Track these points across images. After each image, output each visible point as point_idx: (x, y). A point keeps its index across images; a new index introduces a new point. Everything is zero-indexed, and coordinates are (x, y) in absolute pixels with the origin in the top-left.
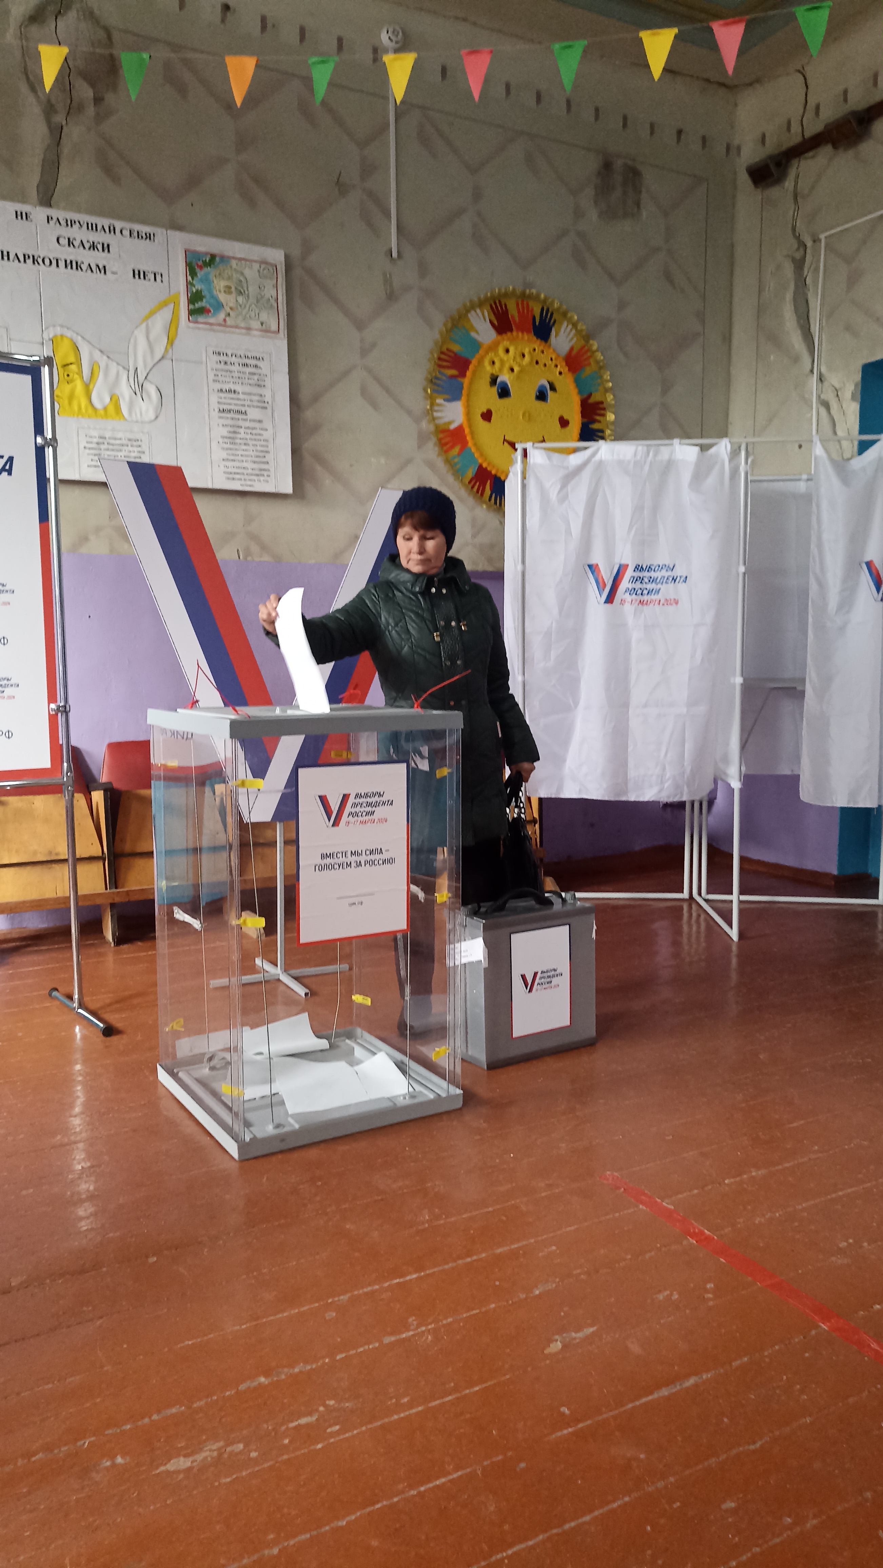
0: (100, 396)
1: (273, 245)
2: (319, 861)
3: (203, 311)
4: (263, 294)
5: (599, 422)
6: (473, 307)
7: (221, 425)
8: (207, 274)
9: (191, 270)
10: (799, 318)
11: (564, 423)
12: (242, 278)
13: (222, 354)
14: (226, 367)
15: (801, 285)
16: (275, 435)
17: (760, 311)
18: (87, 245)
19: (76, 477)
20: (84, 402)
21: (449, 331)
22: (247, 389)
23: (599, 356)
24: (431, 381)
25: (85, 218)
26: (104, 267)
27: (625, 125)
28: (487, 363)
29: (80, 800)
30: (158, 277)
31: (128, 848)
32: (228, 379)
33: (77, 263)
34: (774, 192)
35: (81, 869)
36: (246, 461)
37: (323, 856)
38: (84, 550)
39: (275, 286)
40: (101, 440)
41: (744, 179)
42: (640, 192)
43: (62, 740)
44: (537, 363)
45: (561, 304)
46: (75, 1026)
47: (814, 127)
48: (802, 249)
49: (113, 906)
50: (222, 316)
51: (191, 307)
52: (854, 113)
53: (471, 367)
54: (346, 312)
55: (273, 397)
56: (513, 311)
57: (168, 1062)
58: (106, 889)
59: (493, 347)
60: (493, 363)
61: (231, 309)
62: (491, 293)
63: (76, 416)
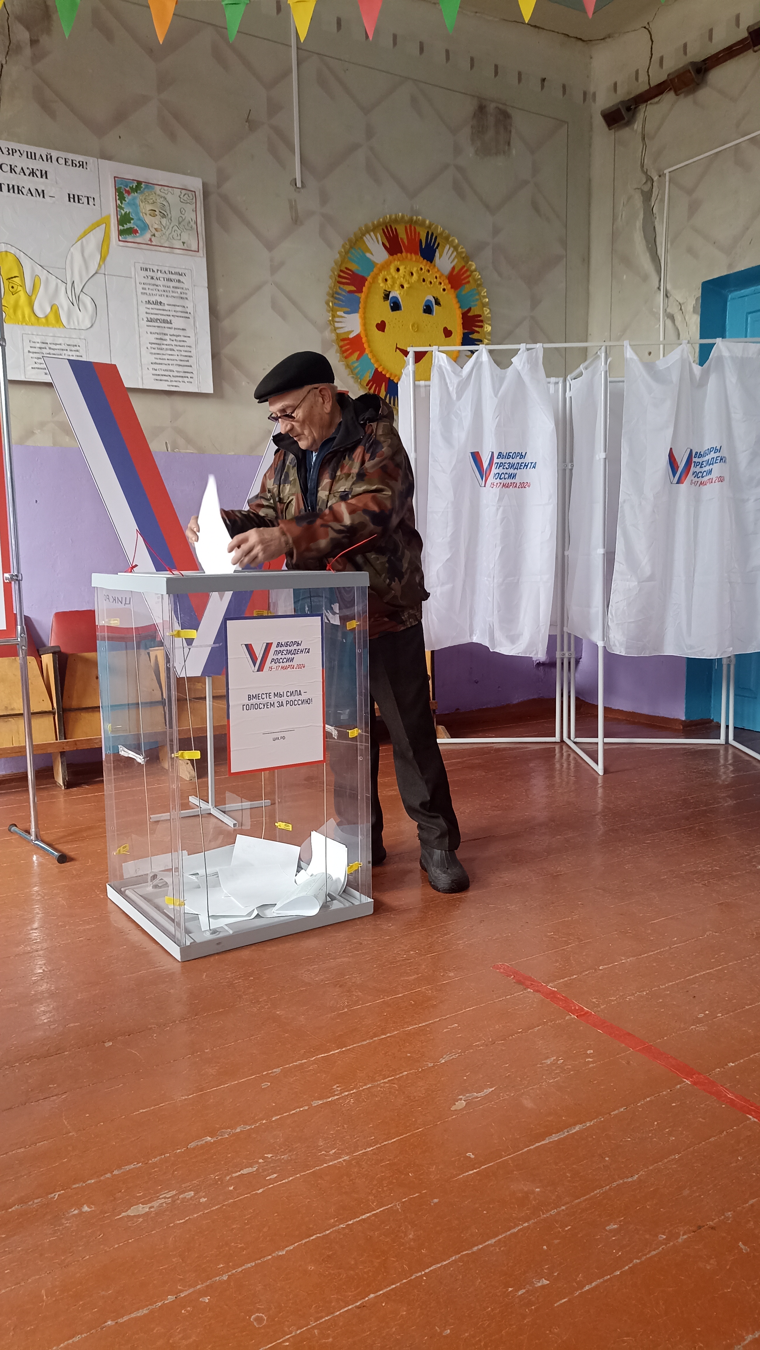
0: (42, 307)
1: (192, 174)
2: (246, 702)
3: (132, 231)
4: (184, 217)
5: (478, 332)
6: (368, 231)
7: (149, 333)
8: (134, 199)
9: (121, 194)
10: (647, 242)
11: (448, 333)
12: (164, 203)
13: (148, 270)
14: (153, 282)
15: (649, 214)
16: (197, 343)
17: (614, 236)
18: (27, 172)
19: (22, 378)
20: (27, 311)
21: (347, 252)
22: (172, 301)
23: (477, 275)
24: (333, 296)
25: (25, 148)
26: (43, 191)
27: (496, 73)
28: (380, 280)
29: (32, 661)
30: (91, 200)
31: (75, 704)
32: (154, 292)
33: (18, 187)
34: (625, 133)
35: (36, 722)
36: (172, 365)
37: (250, 698)
38: (30, 443)
39: (195, 210)
40: (44, 346)
41: (599, 121)
42: (510, 132)
43: (16, 610)
44: (424, 280)
45: (444, 230)
46: (33, 855)
47: (658, 77)
48: (649, 184)
49: (62, 754)
50: (148, 236)
51: (121, 227)
52: (693, 64)
53: (367, 283)
54: (258, 235)
55: (195, 306)
56: (402, 235)
57: (116, 883)
58: (57, 740)
59: (386, 266)
60: (386, 280)
61: (156, 229)
62: (384, 219)
63: (20, 323)
